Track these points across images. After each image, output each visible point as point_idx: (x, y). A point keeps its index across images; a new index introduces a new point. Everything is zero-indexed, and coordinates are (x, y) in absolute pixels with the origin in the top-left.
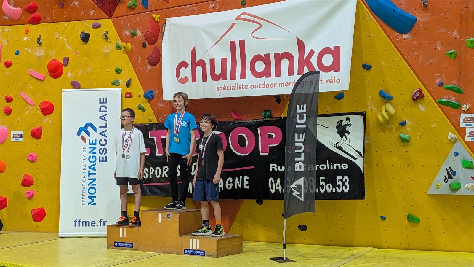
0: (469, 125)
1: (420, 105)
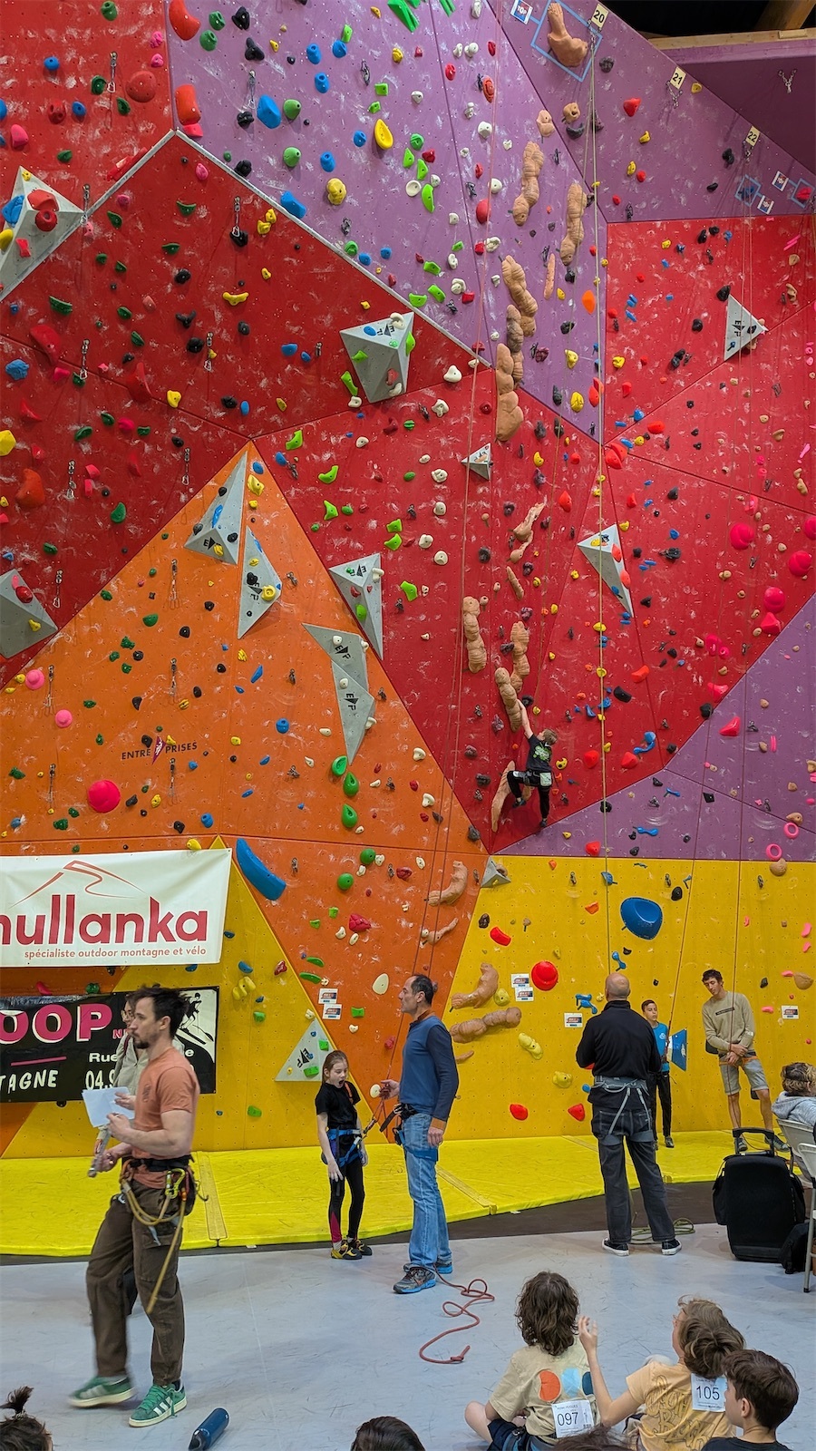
0: (327, 1001)
1: (281, 980)
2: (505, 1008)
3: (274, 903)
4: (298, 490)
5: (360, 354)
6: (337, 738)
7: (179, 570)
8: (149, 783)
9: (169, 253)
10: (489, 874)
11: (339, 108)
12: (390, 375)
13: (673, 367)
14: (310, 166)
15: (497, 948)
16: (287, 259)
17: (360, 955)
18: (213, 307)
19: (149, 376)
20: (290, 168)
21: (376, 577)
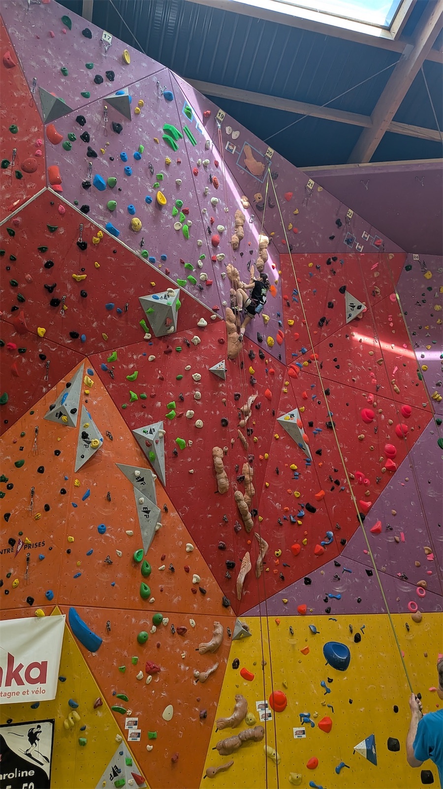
0: (131, 727)
1: (98, 712)
2: (254, 727)
3: (94, 654)
4: (114, 385)
5: (150, 310)
6: (137, 536)
7: (40, 432)
8: (12, 571)
9: (42, 250)
10: (237, 630)
11: (137, 184)
12: (167, 320)
13: (320, 325)
14: (122, 211)
15: (246, 683)
16: (109, 258)
17: (153, 692)
18: (66, 282)
19: (27, 319)
20: (111, 211)
21: (161, 435)
